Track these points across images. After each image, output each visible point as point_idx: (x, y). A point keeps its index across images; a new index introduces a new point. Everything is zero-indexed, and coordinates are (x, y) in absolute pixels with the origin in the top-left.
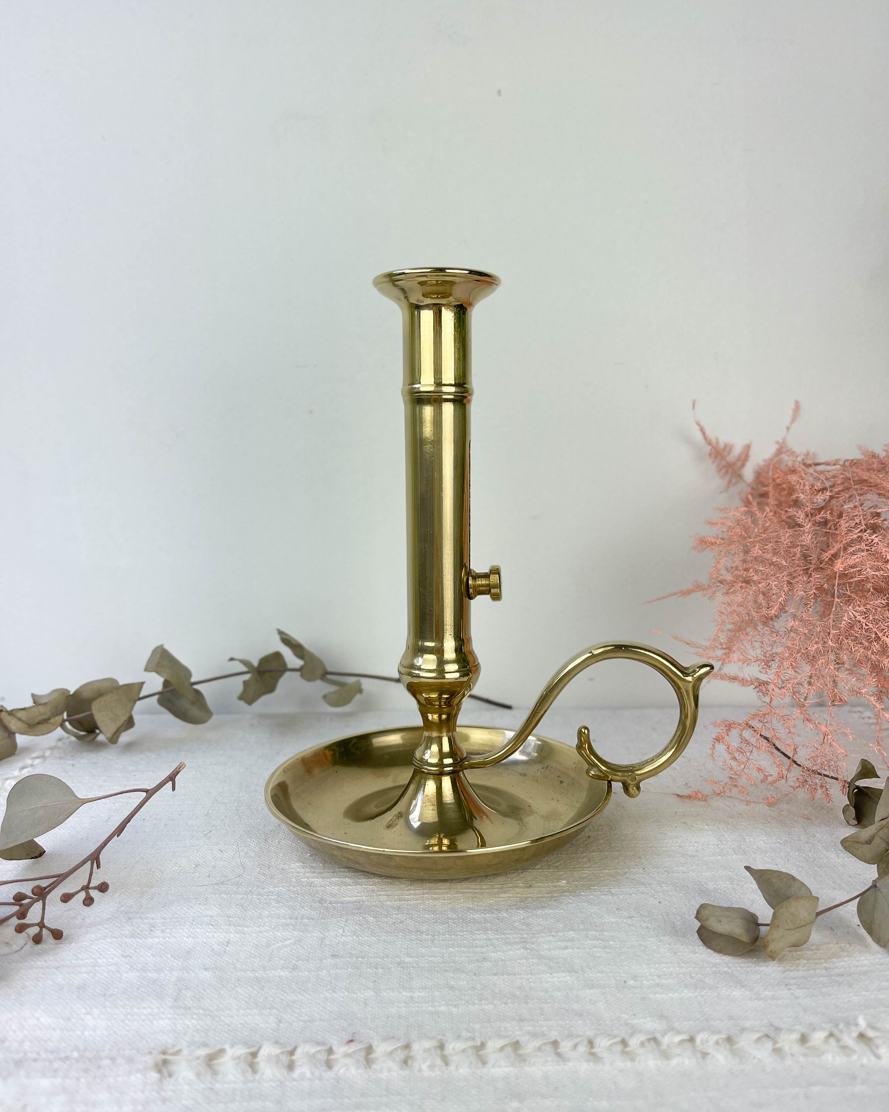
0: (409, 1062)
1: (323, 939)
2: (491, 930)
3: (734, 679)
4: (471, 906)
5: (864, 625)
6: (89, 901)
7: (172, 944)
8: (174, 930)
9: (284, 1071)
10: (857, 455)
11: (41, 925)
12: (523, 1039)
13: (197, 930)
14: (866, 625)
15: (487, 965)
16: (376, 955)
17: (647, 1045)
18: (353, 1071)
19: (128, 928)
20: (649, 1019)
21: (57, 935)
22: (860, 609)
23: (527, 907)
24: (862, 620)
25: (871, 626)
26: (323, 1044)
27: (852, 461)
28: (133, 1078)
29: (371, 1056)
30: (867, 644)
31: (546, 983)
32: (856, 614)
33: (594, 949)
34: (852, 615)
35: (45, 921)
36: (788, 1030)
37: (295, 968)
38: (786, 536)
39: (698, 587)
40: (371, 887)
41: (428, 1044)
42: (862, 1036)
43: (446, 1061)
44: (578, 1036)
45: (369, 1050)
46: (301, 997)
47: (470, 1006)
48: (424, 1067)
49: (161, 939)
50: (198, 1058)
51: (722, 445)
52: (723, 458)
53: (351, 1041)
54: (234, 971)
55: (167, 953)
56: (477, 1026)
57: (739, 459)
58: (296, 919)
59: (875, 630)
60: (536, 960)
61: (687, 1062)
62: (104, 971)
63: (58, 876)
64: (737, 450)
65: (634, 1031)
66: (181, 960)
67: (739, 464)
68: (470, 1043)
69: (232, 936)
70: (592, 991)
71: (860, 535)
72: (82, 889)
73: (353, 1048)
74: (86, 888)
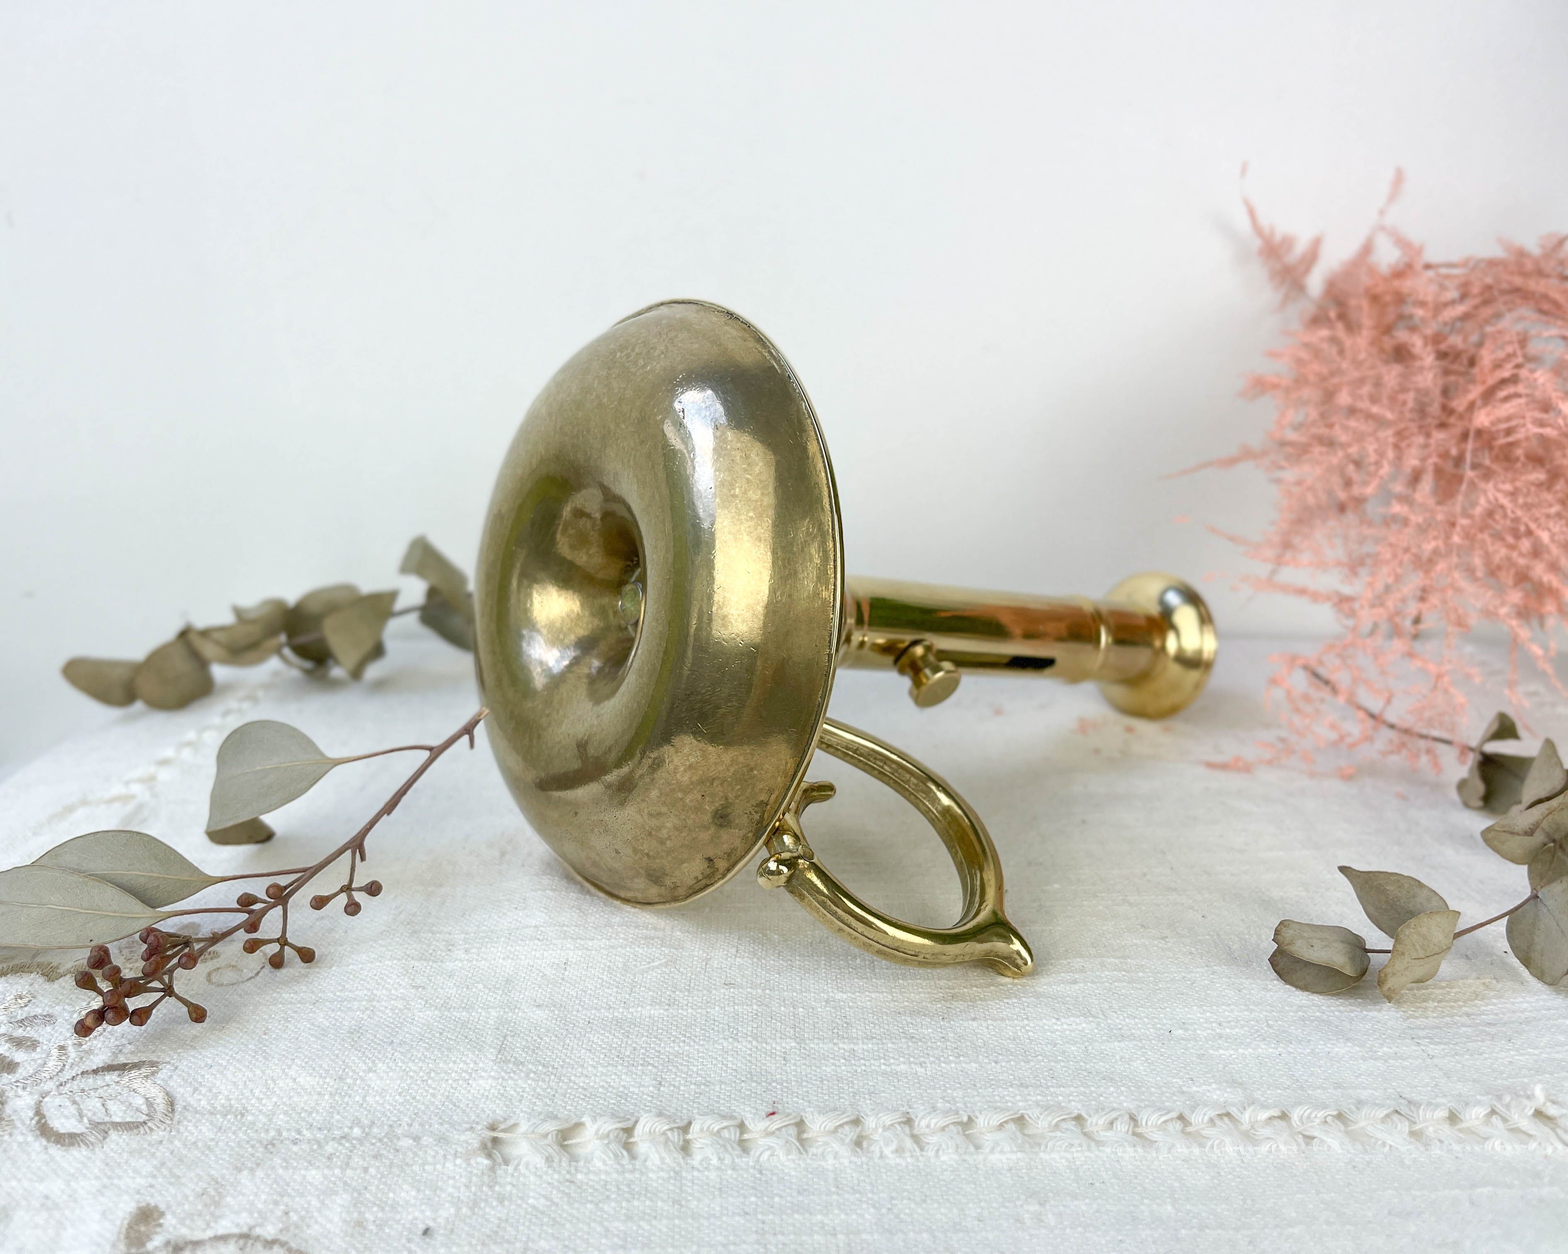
0: (865, 1144)
3: (1302, 592)
5: (1510, 511)
6: (353, 908)
7: (483, 969)
8: (483, 949)
9: (679, 1157)
10: (1495, 253)
11: (283, 941)
12: (1032, 1113)
13: (517, 948)
15: (958, 1004)
16: (790, 987)
17: (1218, 1122)
18: (781, 1155)
19: (415, 946)
20: (1215, 1086)
21: (307, 956)
22: (1504, 487)
24: (1506, 503)
25: (1519, 513)
26: (732, 1118)
27: (1487, 261)
28: (450, 1165)
29: (805, 1136)
30: (1512, 541)
31: (1052, 1032)
32: (1499, 495)
33: (1116, 984)
34: (1493, 497)
35: (288, 935)
36: (1429, 1104)
37: (671, 1006)
38: (1391, 375)
39: (1247, 454)
41: (889, 1118)
42: (1539, 1114)
43: (919, 1142)
44: (1114, 1109)
45: (800, 1125)
46: (687, 1048)
47: (943, 1065)
48: (887, 1151)
49: (465, 963)
50: (546, 1136)
51: (1278, 238)
52: (1280, 257)
53: (773, 1114)
54: (580, 1009)
55: (478, 982)
56: (959, 1094)
57: (1303, 260)
59: (1526, 519)
60: (1032, 999)
61: (1283, 1148)
62: (386, 1007)
63: (304, 870)
64: (1301, 248)
66: (500, 992)
67: (1302, 268)
68: (952, 1119)
69: (571, 953)
70: (1122, 1045)
71: (1515, 371)
72: (342, 890)
73: (776, 1123)
74: (347, 889)
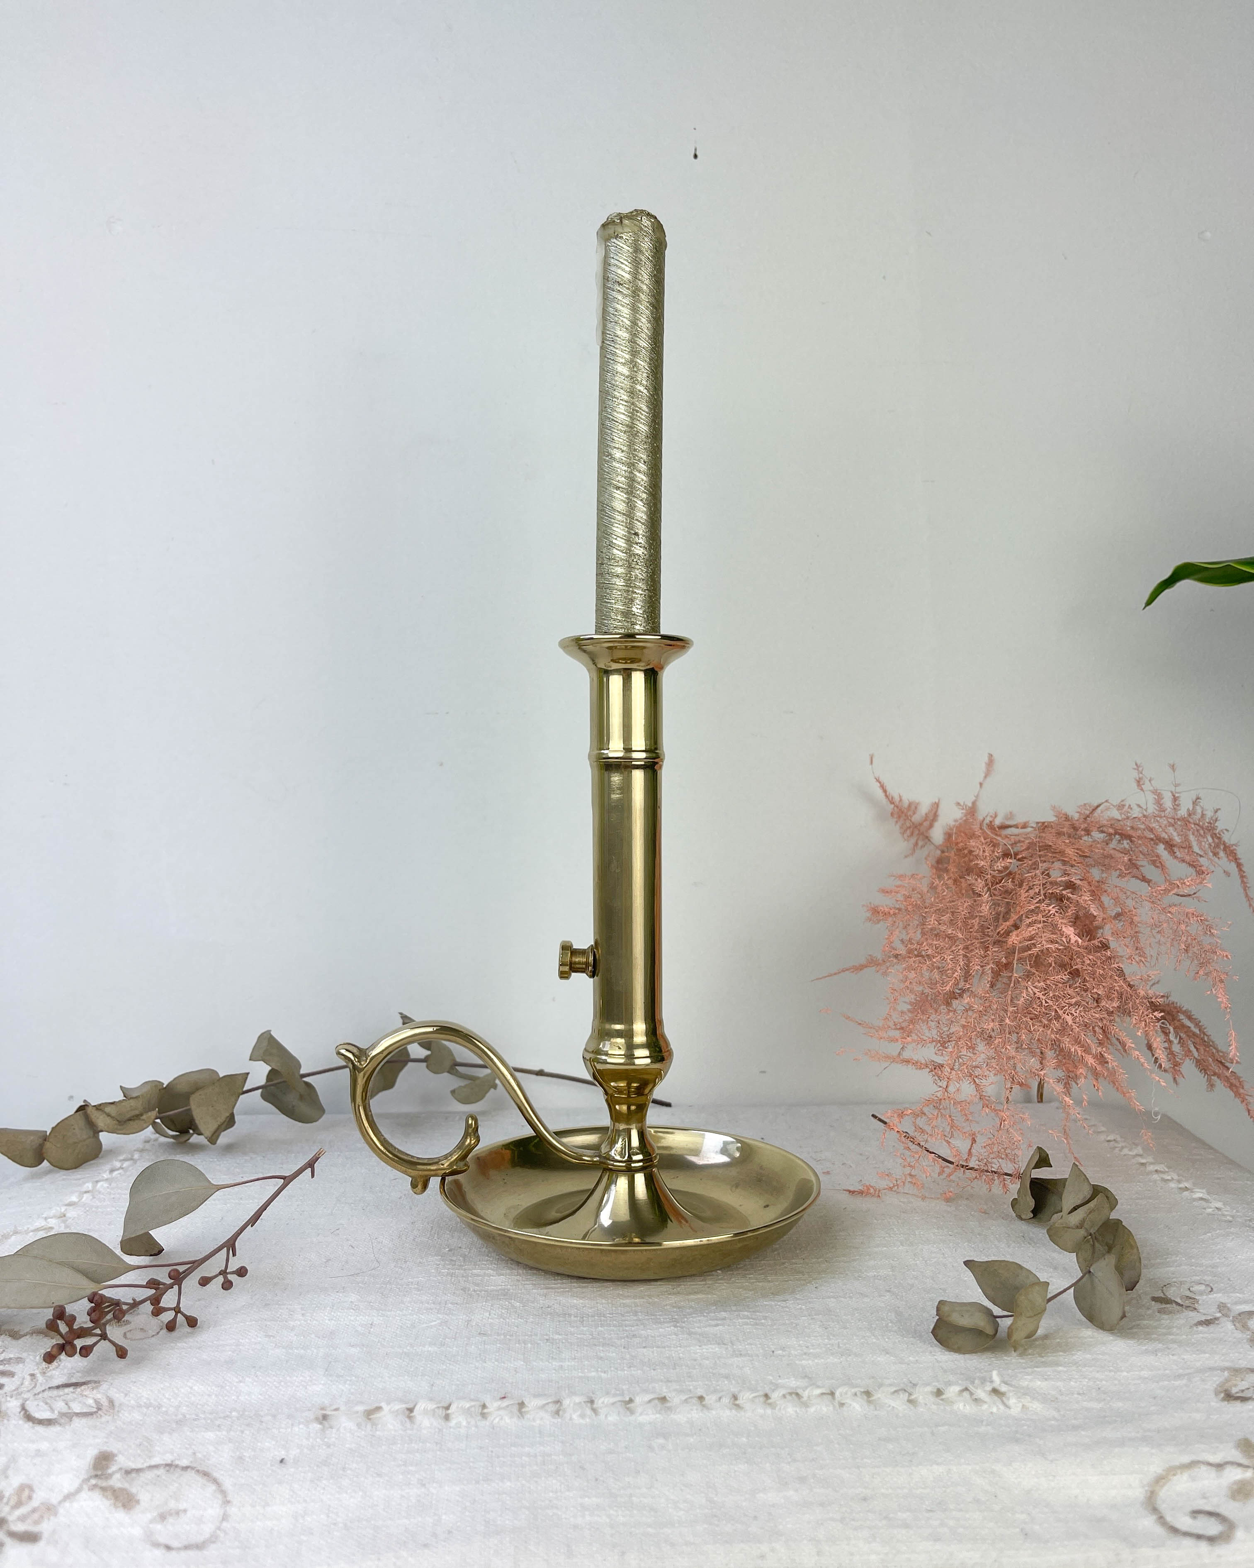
0: (561, 1413)
1: (469, 1321)
2: (641, 1312)
3: (907, 1061)
4: (621, 1293)
5: (1044, 1002)
6: (227, 1285)
7: (314, 1326)
8: (315, 1314)
9: (441, 1421)
10: (1050, 818)
11: (177, 1310)
12: (670, 1395)
13: (338, 1314)
14: (1046, 1002)
15: (637, 1340)
17: (788, 1396)
18: (507, 1420)
19: (267, 1313)
20: (793, 1379)
21: (192, 1322)
22: (1039, 985)
23: (679, 1293)
24: (1041, 997)
25: (1051, 1003)
26: (478, 1401)
27: (1043, 823)
28: (296, 1429)
29: (524, 1409)
30: (1046, 1022)
31: (695, 1353)
32: (1036, 990)
33: (744, 1326)
34: (1031, 992)
35: (181, 1306)
36: (925, 1385)
37: (442, 1345)
38: (963, 906)
39: (872, 962)
40: (516, 1278)
41: (577, 1399)
42: (995, 1391)
43: (594, 1410)
44: (723, 1392)
45: (522, 1405)
46: (451, 1367)
47: (619, 1372)
48: (575, 1416)
49: (302, 1322)
50: (357, 1413)
51: (906, 804)
52: (907, 817)
53: (504, 1398)
54: (381, 1347)
55: (312, 1334)
56: (626, 1386)
57: (926, 818)
58: (440, 1304)
59: (1055, 1007)
61: (825, 1409)
62: (248, 1349)
63: (193, 1262)
64: (924, 809)
65: (777, 1386)
66: (326, 1339)
67: (926, 824)
68: (619, 1399)
69: (375, 1319)
70: (739, 1359)
71: (1038, 905)
72: (220, 1273)
73: (505, 1403)
74: (224, 1273)
